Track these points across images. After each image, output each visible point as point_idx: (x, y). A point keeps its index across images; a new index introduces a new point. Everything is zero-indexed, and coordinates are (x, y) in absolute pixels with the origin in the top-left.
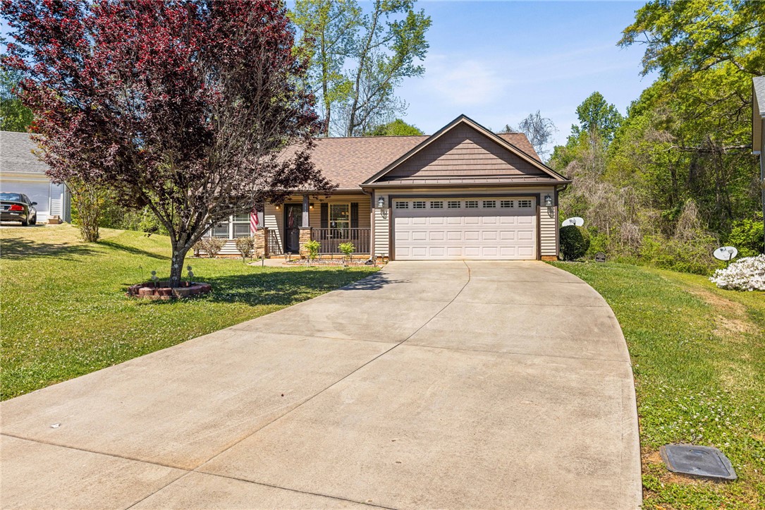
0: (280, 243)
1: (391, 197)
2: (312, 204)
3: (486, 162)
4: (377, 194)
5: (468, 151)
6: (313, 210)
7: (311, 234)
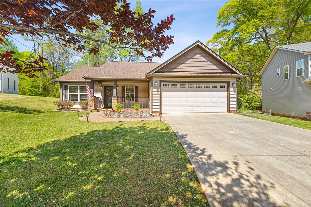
0: (103, 103)
1: (161, 82)
2: (118, 86)
3: (207, 66)
4: (154, 80)
5: (199, 60)
6: (118, 88)
7: (118, 99)
